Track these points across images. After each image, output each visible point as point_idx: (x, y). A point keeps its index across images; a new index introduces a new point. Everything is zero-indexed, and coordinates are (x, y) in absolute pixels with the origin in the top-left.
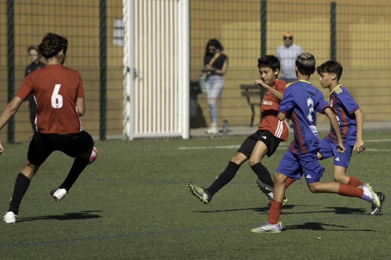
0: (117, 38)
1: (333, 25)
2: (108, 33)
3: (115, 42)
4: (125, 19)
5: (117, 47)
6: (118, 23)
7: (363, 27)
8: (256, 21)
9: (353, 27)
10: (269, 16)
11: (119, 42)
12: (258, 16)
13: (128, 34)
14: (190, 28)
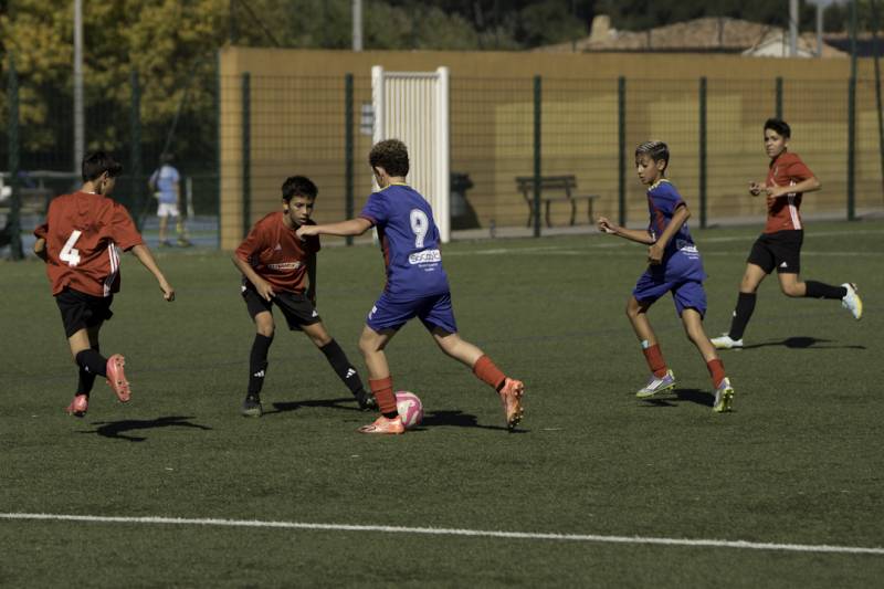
0: (365, 126)
1: (622, 103)
2: (356, 121)
3: (363, 130)
4: (374, 103)
5: (365, 136)
6: (367, 109)
7: (665, 106)
8: (528, 101)
9: (653, 107)
10: (544, 96)
11: (368, 131)
12: (531, 96)
13: (378, 121)
14: (451, 112)
